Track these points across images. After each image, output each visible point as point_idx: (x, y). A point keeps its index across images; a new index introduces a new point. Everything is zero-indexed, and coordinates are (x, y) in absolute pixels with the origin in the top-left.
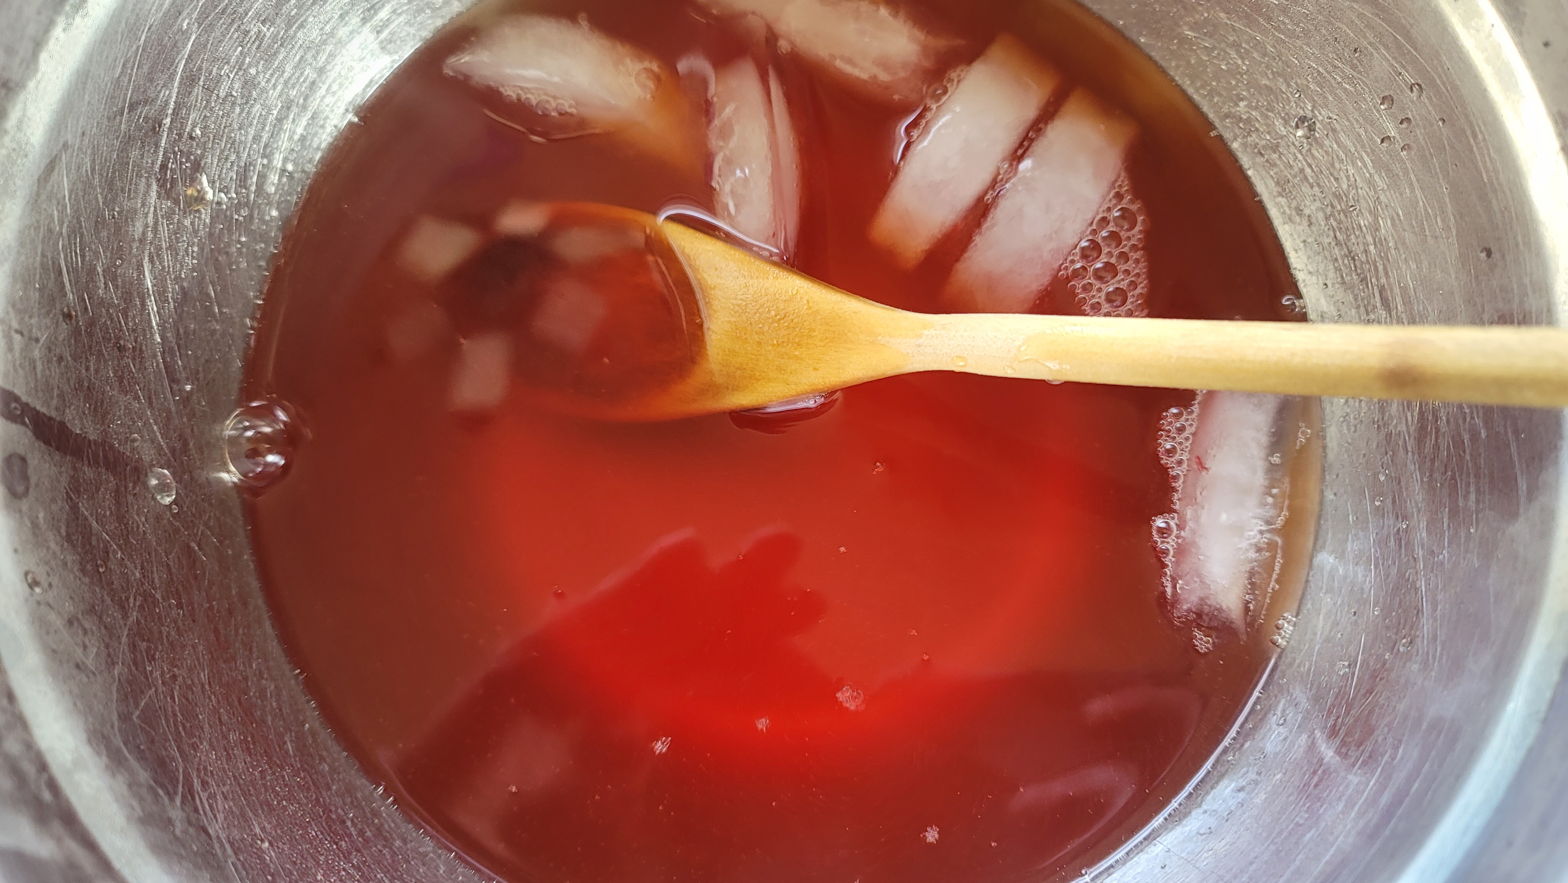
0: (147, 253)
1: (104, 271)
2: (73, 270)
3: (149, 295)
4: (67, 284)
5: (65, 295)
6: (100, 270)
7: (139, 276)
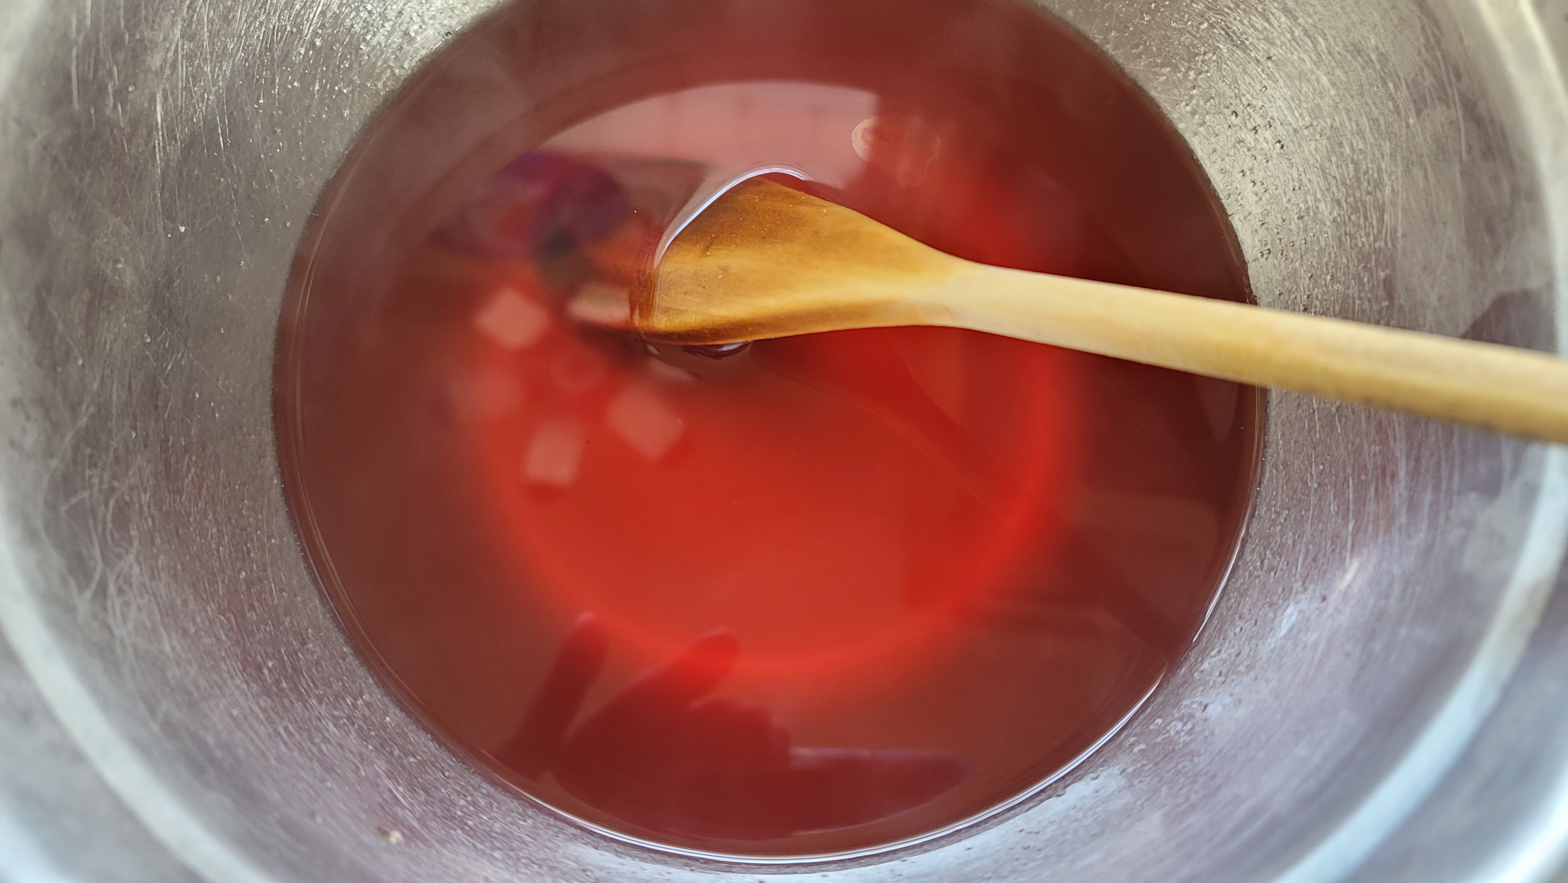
0: (161, 87)
1: (115, 92)
2: (83, 81)
3: (157, 128)
4: (75, 93)
5: (71, 102)
6: (110, 90)
7: (150, 107)
